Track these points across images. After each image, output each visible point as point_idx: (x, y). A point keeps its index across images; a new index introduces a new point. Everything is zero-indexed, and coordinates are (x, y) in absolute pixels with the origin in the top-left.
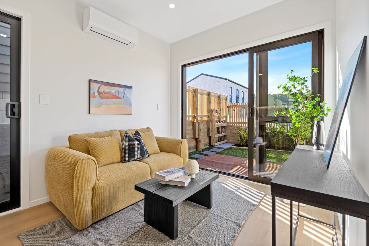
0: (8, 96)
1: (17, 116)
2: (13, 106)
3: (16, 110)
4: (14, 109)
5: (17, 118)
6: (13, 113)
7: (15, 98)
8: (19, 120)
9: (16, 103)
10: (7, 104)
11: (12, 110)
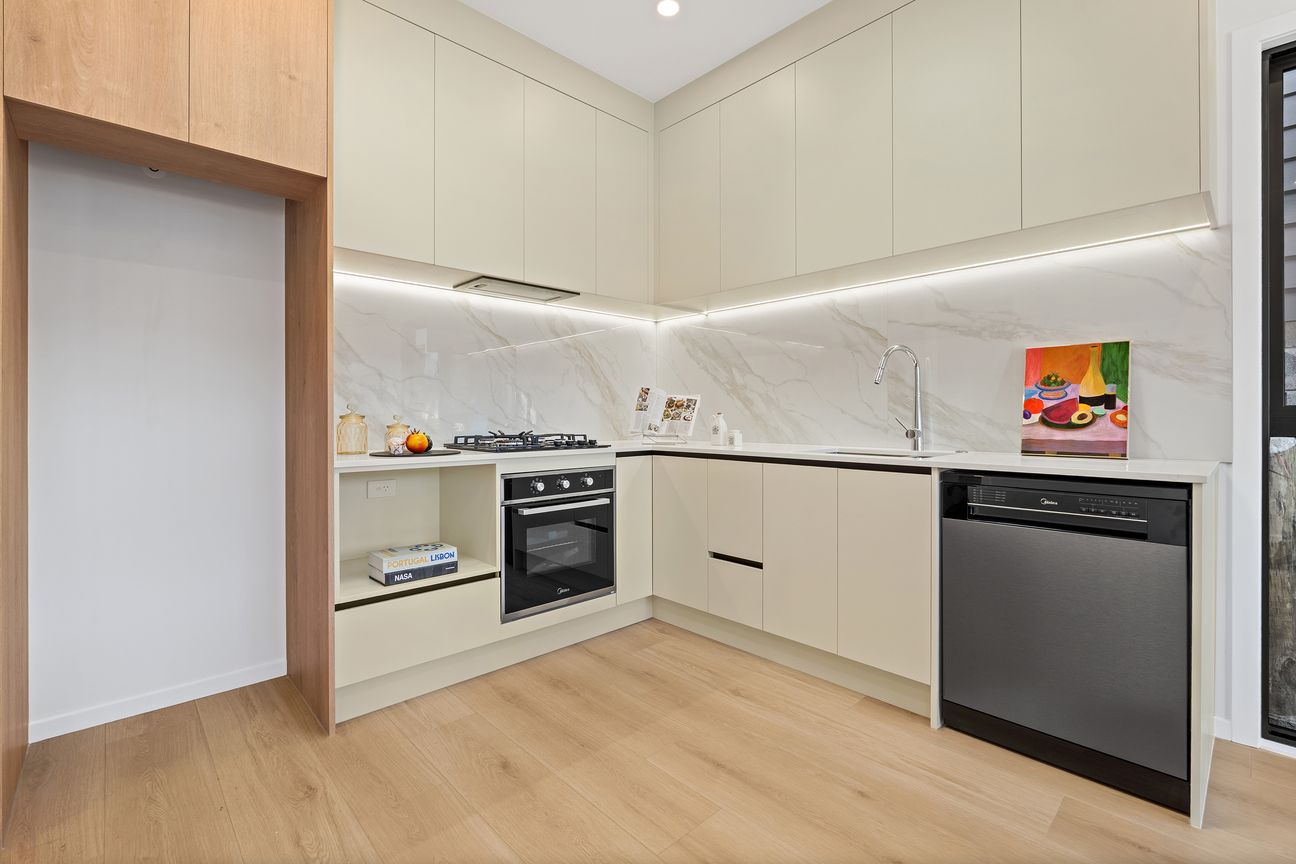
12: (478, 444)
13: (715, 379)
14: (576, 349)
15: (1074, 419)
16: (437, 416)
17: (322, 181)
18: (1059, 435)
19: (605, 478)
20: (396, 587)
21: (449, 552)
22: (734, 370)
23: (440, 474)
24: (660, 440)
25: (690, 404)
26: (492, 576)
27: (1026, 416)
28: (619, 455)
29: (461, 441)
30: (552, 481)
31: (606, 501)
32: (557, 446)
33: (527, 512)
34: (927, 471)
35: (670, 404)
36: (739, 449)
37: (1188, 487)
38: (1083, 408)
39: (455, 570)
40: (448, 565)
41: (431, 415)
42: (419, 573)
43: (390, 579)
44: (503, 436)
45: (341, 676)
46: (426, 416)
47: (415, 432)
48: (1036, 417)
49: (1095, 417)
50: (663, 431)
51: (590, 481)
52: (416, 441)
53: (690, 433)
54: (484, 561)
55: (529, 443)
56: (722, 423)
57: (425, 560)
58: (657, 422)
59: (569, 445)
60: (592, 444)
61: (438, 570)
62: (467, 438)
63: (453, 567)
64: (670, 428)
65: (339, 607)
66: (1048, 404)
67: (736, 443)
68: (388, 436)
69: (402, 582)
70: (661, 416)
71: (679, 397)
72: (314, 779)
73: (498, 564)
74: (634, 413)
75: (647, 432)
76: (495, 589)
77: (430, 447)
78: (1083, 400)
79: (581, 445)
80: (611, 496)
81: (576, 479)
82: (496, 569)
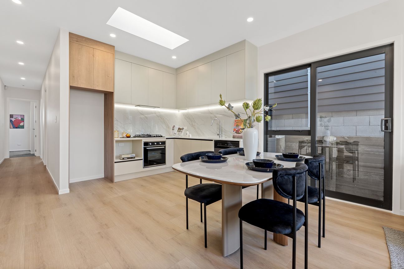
0: (383, 112)
1: (390, 130)
2: (386, 121)
3: (389, 124)
4: (387, 124)
5: (390, 132)
6: (386, 128)
7: (388, 115)
8: (391, 133)
9: (389, 119)
10: (382, 120)
11: (385, 125)
12: (139, 136)
13: (190, 124)
14: (161, 117)
15: (240, 132)
16: (132, 131)
17: (113, 93)
18: (238, 135)
19: (164, 143)
20: (124, 160)
21: (134, 155)
22: (193, 122)
23: (132, 142)
24: (177, 136)
25: (183, 129)
26: (141, 159)
27: (234, 132)
28: (167, 139)
29: (136, 136)
30: (153, 143)
31: (164, 147)
32: (154, 137)
33: (148, 148)
34: (212, 140)
35: (179, 129)
36: (191, 137)
37: (239, 142)
38: (241, 130)
39: (135, 158)
40: (133, 157)
41: (130, 131)
42: (128, 158)
43: (123, 159)
44: (144, 135)
45: (116, 173)
46: (129, 131)
47: (128, 134)
48: (235, 132)
49: (242, 132)
50: (177, 134)
51: (160, 143)
52: (128, 135)
53: (182, 134)
54: (140, 157)
55: (150, 136)
56: (188, 133)
57: (130, 156)
58: (176, 132)
59: (157, 137)
60: (161, 136)
61: (132, 158)
62: (137, 135)
63: (134, 158)
64: (178, 134)
65: (115, 162)
66: (237, 129)
67: (190, 136)
68: (122, 135)
69: (125, 159)
70: (177, 131)
71: (181, 127)
72: (112, 187)
73: (143, 158)
74: (172, 130)
75: (174, 134)
76: (142, 162)
77: (130, 136)
78: (241, 129)
79: (159, 137)
80: (165, 146)
81: (158, 143)
82: (142, 158)
